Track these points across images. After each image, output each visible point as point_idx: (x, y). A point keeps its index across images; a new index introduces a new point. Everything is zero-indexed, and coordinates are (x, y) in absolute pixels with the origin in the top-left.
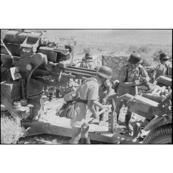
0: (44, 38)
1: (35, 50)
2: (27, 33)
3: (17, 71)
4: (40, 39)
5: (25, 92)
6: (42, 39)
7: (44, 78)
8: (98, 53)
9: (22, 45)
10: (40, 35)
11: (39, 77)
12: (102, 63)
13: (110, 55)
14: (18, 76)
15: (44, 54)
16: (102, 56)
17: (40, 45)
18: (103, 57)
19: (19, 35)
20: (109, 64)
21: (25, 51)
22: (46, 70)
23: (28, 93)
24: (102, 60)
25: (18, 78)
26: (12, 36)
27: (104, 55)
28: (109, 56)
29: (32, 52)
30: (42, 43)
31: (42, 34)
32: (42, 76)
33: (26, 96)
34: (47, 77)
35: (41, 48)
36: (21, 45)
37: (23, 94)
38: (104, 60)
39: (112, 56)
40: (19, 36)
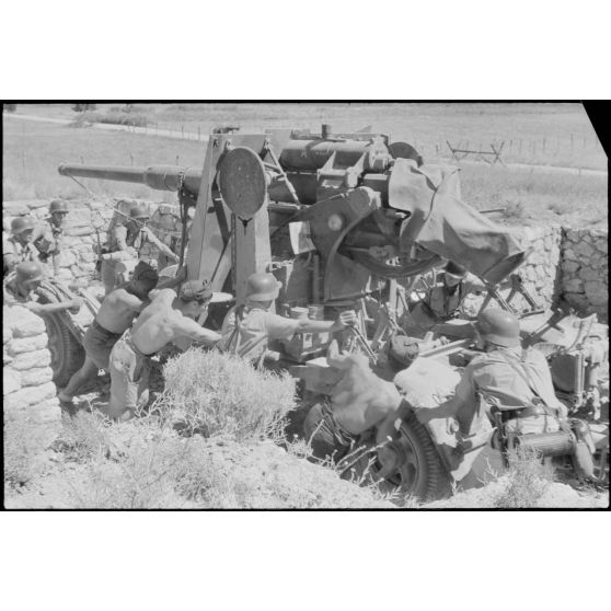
0: (377, 153)
1: (352, 182)
2: (334, 141)
3: (306, 232)
4: (368, 154)
5: (322, 288)
6: (372, 154)
7: (373, 252)
8: (547, 219)
9: (321, 171)
10: (368, 145)
11: (362, 250)
12: (558, 251)
13: (589, 227)
14: (306, 245)
15: (375, 190)
16: (560, 230)
17: (367, 170)
18: (564, 233)
19: (315, 148)
20: (581, 256)
21: (327, 186)
22: (380, 232)
23: (327, 290)
24: (562, 243)
25: (306, 250)
26: (299, 152)
27: (567, 226)
28: (584, 231)
29: (344, 186)
30: (372, 164)
31: (372, 142)
32: (368, 248)
33: (322, 298)
34: (381, 249)
35: (368, 177)
36: (319, 170)
37: (316, 293)
38: (568, 244)
39: (594, 233)
40: (315, 152)
